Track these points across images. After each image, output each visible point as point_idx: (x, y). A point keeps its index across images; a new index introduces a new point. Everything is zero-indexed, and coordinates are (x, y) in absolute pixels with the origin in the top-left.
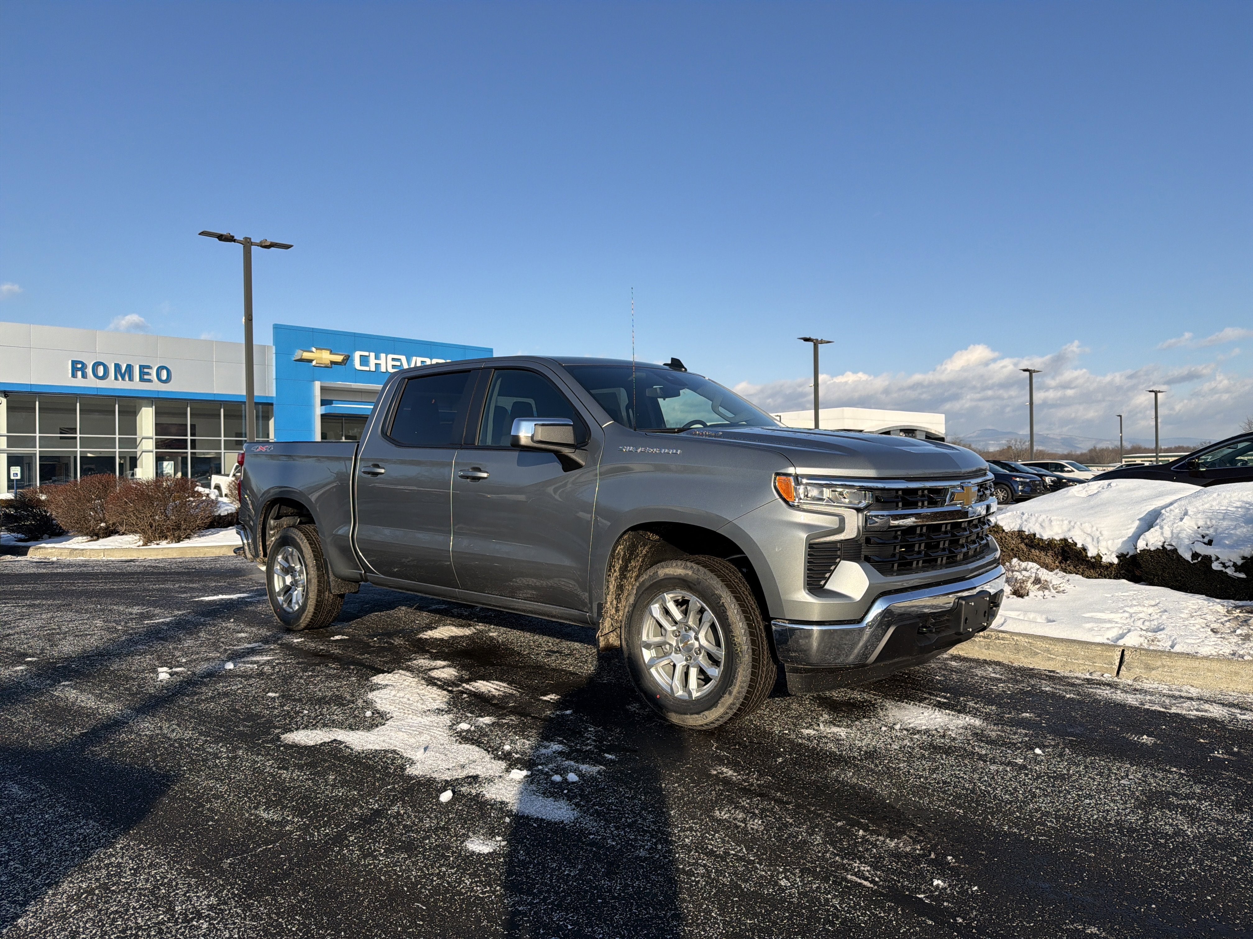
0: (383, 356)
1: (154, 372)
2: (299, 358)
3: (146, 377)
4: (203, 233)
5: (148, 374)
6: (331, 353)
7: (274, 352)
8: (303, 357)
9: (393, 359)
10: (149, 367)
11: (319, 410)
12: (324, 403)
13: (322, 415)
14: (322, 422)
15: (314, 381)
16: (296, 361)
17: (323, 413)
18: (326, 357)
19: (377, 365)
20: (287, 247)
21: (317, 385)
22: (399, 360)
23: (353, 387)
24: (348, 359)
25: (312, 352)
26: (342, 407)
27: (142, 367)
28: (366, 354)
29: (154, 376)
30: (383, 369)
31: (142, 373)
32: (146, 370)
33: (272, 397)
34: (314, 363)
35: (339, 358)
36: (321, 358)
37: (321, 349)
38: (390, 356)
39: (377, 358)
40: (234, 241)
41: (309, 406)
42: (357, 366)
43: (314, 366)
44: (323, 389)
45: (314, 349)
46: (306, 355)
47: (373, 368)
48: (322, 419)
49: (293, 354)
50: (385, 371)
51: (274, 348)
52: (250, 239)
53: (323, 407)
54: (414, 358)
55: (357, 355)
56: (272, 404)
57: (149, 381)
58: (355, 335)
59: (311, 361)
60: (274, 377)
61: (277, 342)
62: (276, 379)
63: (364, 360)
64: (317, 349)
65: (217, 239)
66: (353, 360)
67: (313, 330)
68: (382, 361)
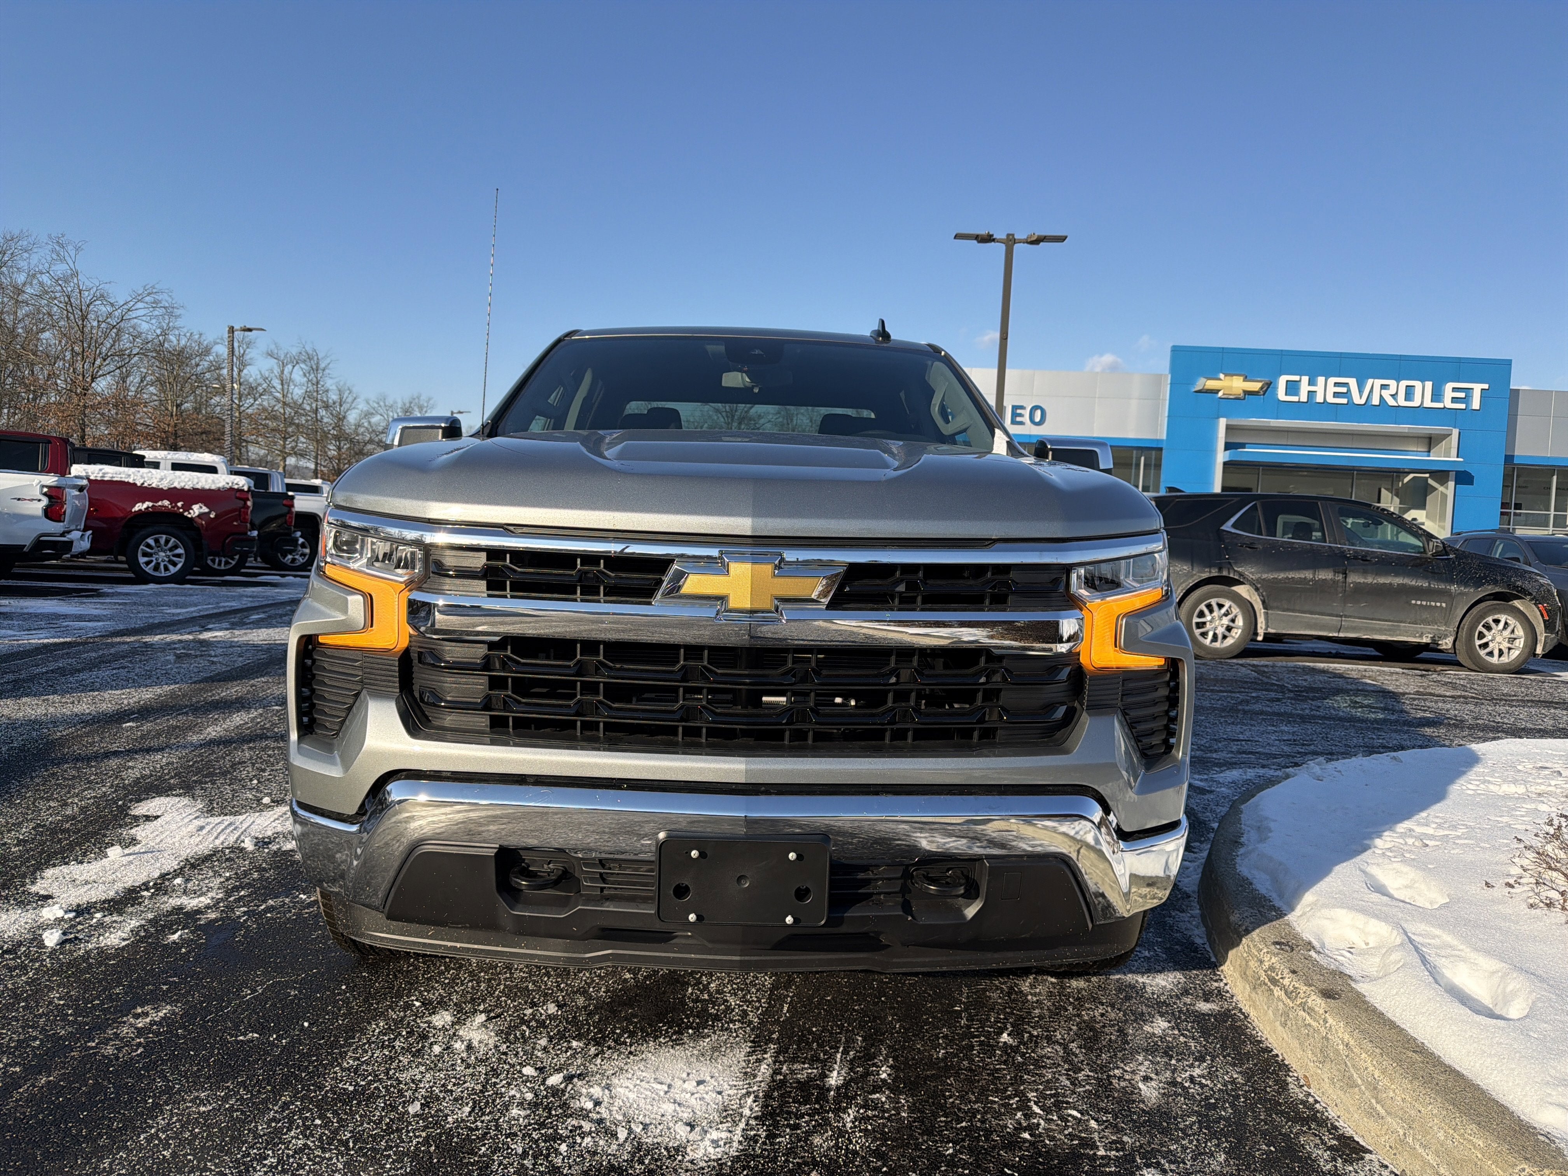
0: (1321, 380)
1: (1026, 413)
2: (1201, 388)
3: (1018, 419)
4: (957, 237)
5: (1021, 415)
6: (1246, 379)
7: (1169, 382)
8: (1206, 387)
9: (1336, 384)
10: (1022, 407)
11: (1221, 456)
12: (1228, 446)
13: (1225, 464)
14: (1224, 472)
15: (1218, 418)
16: (1196, 392)
17: (1227, 459)
18: (1237, 385)
19: (1311, 394)
20: (1062, 239)
21: (1223, 422)
22: (1346, 385)
23: (1272, 425)
24: (1269, 386)
25: (1220, 379)
26: (1253, 452)
27: (1015, 408)
28: (1296, 378)
29: (1026, 419)
30: (1319, 399)
31: (1014, 415)
32: (1019, 411)
33: (1162, 440)
34: (1220, 394)
35: (1255, 386)
36: (1231, 388)
37: (1232, 375)
38: (1332, 380)
39: (1312, 383)
40: (994, 240)
41: (1210, 452)
42: (1281, 395)
43: (1220, 398)
44: (1229, 428)
45: (1222, 376)
46: (1211, 384)
47: (1304, 398)
48: (1224, 468)
49: (1193, 384)
50: (1322, 401)
51: (1170, 376)
52: (1013, 235)
53: (1228, 452)
54: (1370, 381)
55: (1283, 380)
56: (1161, 449)
57: (1021, 423)
58: (1282, 353)
59: (1217, 391)
60: (1166, 414)
61: (1173, 369)
62: (1169, 416)
63: (1293, 387)
64: (1226, 375)
65: (975, 242)
66: (1276, 388)
67: (1223, 350)
68: (1319, 388)
